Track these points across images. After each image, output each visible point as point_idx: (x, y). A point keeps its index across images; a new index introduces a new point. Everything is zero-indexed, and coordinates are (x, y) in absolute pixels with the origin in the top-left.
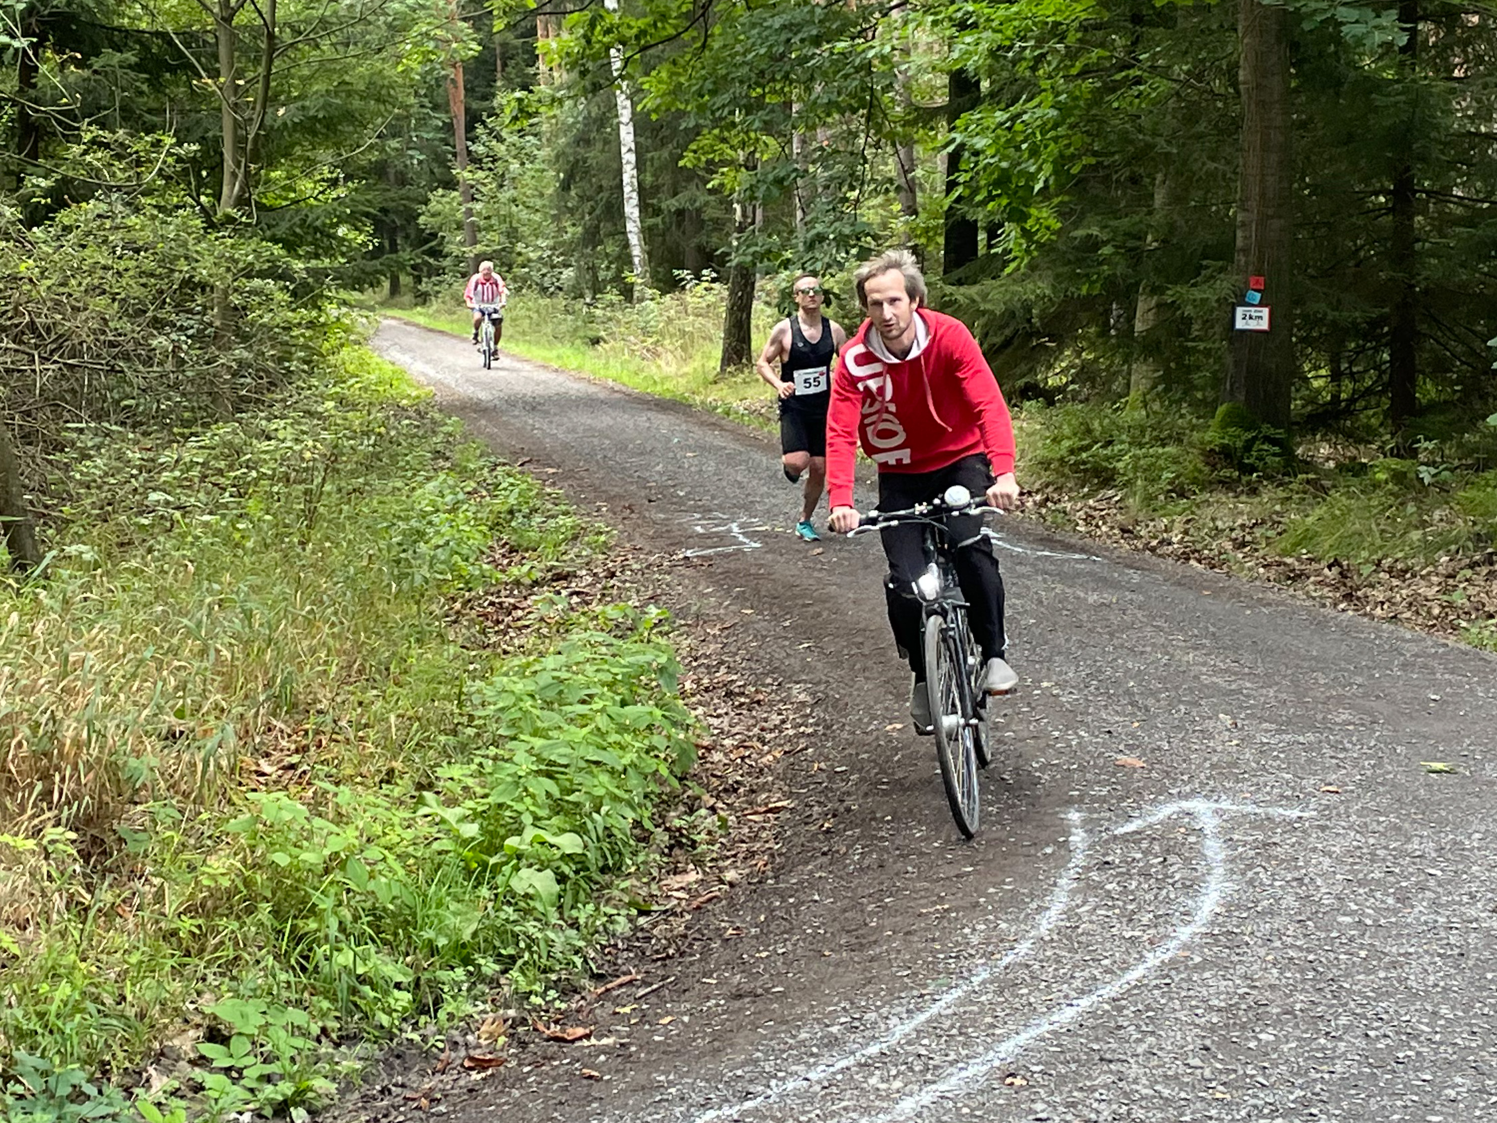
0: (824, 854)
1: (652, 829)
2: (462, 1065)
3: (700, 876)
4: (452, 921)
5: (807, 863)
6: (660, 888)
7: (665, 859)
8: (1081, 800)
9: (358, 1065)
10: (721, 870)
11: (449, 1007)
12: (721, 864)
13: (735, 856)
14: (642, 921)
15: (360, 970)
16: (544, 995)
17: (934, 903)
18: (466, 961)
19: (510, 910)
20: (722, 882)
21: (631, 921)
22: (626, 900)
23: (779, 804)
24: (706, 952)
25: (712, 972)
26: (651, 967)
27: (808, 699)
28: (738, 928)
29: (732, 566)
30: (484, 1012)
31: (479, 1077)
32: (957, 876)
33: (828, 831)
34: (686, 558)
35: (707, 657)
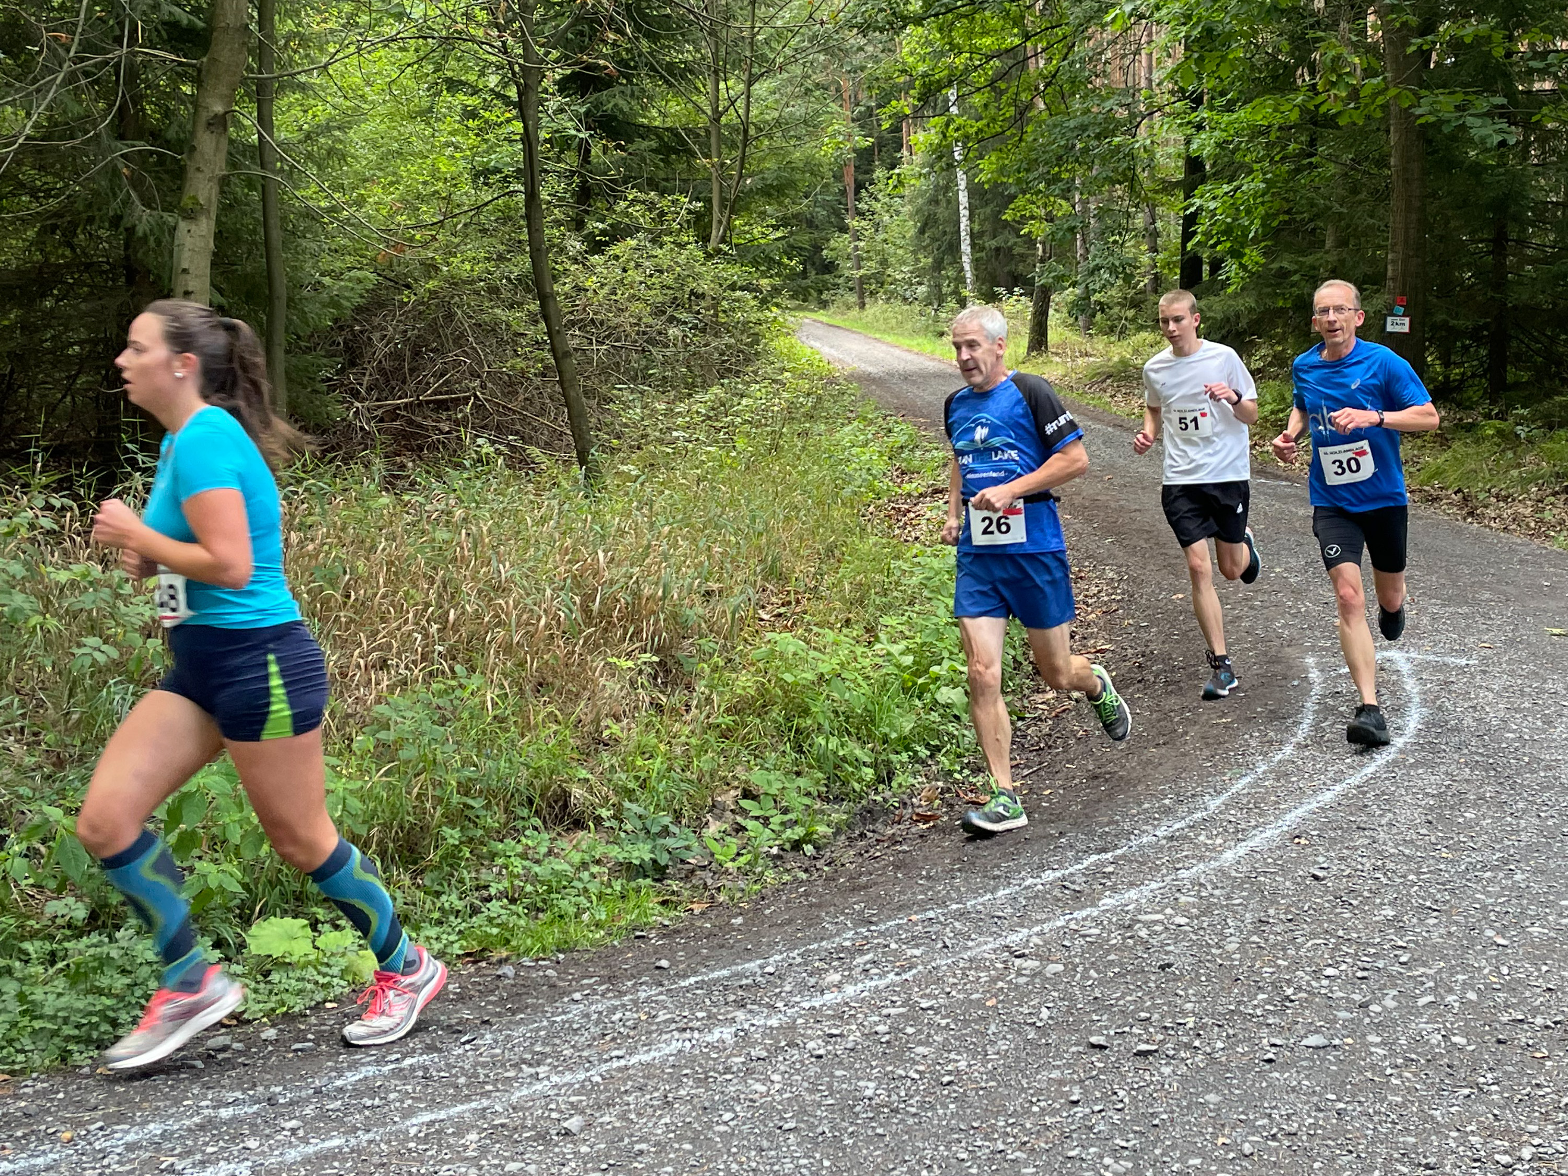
0: (1139, 681)
1: (1022, 661)
2: (911, 819)
4: (898, 722)
5: (1128, 688)
6: (1030, 702)
7: (1032, 683)
8: (1313, 648)
9: (845, 817)
11: (900, 780)
14: (1020, 723)
15: (841, 753)
16: (960, 772)
17: (1221, 717)
18: (907, 749)
19: (935, 715)
23: (1104, 647)
24: (1066, 748)
25: (1073, 760)
26: (1031, 756)
27: (1115, 576)
28: (1086, 731)
30: (922, 783)
31: (924, 827)
33: (1140, 666)
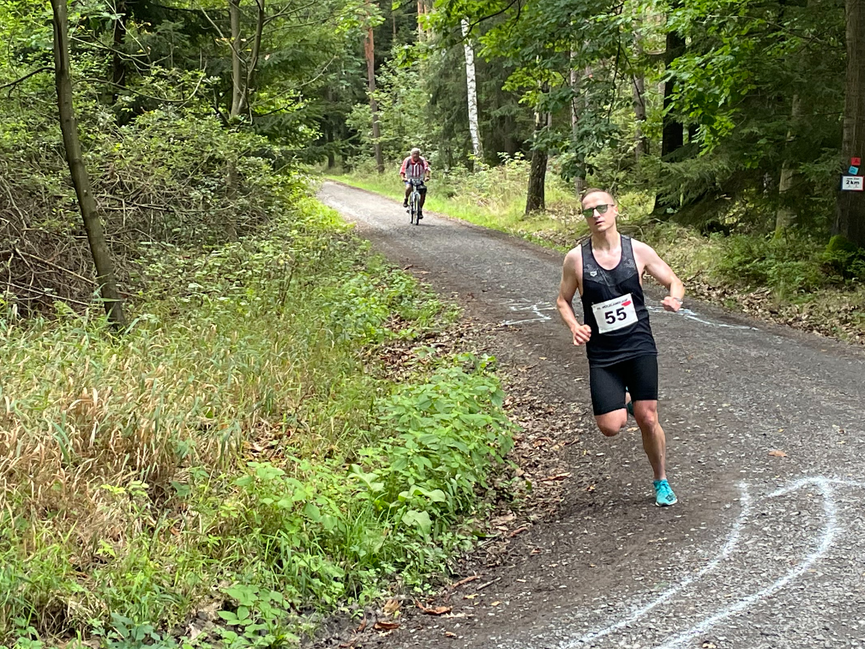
0: (590, 505)
1: (487, 488)
2: (374, 628)
3: (515, 517)
4: (368, 542)
5: (580, 511)
6: (491, 524)
7: (494, 507)
8: (747, 475)
9: (313, 626)
10: (528, 514)
11: (366, 592)
12: (528, 510)
13: (536, 505)
14: (480, 543)
15: (313, 570)
16: (422, 587)
17: (658, 537)
18: (376, 565)
19: (402, 535)
20: (528, 521)
21: (474, 543)
22: (471, 531)
23: (563, 475)
24: (519, 563)
25: (523, 575)
26: (486, 571)
27: (580, 411)
28: (538, 549)
29: (534, 331)
30: (386, 596)
31: (384, 635)
32: (671, 521)
33: (593, 491)
34: (506, 326)
35: (519, 385)
